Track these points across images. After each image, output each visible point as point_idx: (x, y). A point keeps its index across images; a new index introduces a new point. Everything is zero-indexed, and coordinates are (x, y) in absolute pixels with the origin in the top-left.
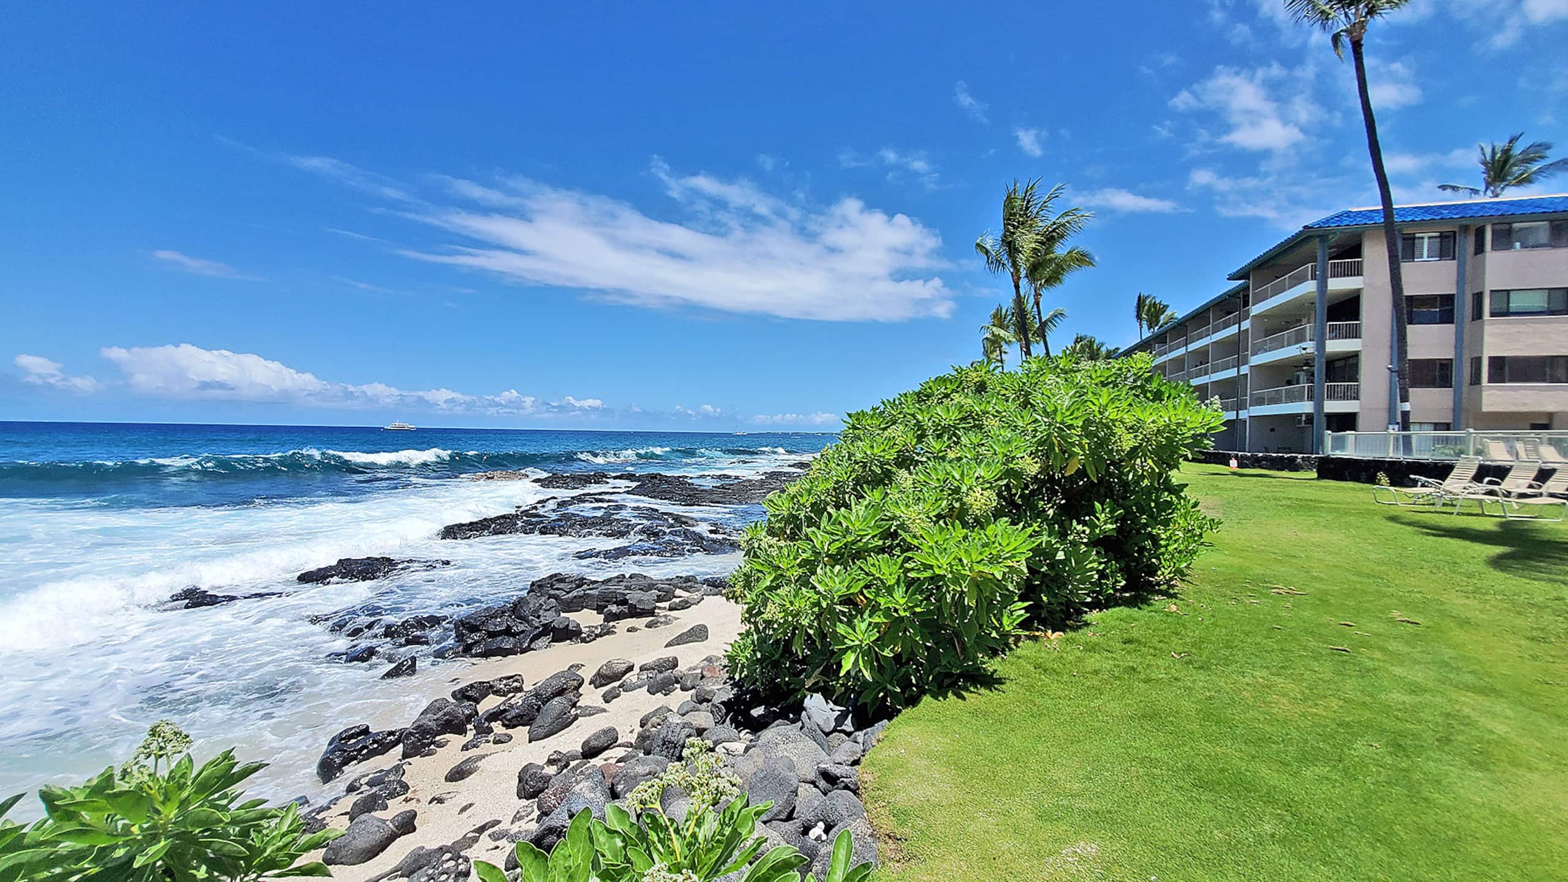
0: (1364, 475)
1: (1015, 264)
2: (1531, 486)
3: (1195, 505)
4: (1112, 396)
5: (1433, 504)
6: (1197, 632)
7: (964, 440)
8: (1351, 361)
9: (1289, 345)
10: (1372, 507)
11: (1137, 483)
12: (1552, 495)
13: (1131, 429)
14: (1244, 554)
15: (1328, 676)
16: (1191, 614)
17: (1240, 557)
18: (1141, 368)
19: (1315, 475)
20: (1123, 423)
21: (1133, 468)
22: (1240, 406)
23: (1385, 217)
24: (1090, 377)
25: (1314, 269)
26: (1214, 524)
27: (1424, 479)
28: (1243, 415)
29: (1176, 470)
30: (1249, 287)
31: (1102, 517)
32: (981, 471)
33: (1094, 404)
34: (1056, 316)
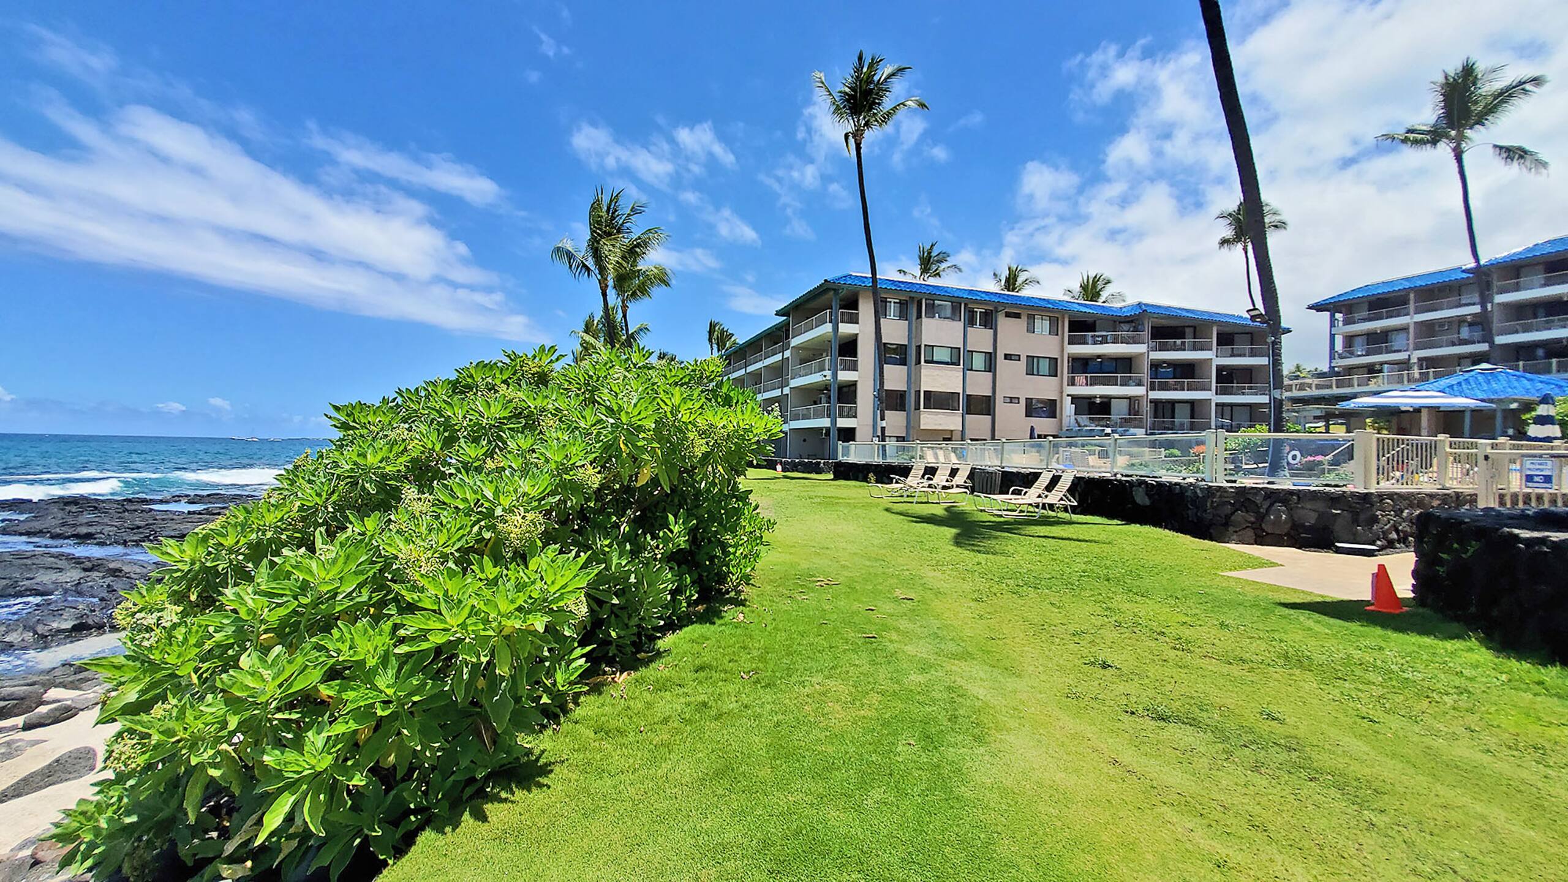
0: (861, 476)
1: (602, 270)
2: (947, 481)
3: (757, 507)
4: (685, 396)
5: (902, 496)
6: (762, 641)
7: (512, 444)
8: (853, 388)
9: (815, 373)
10: (870, 501)
11: (708, 491)
12: (958, 486)
13: (702, 434)
14: (793, 550)
15: (866, 668)
16: (756, 621)
17: (791, 554)
18: (713, 371)
19: (831, 476)
20: (695, 426)
21: (705, 476)
23: (873, 282)
24: (665, 376)
25: (830, 315)
26: (770, 524)
27: (897, 477)
29: (743, 477)
30: (790, 323)
31: (676, 529)
32: (525, 486)
33: (667, 405)
34: (641, 330)
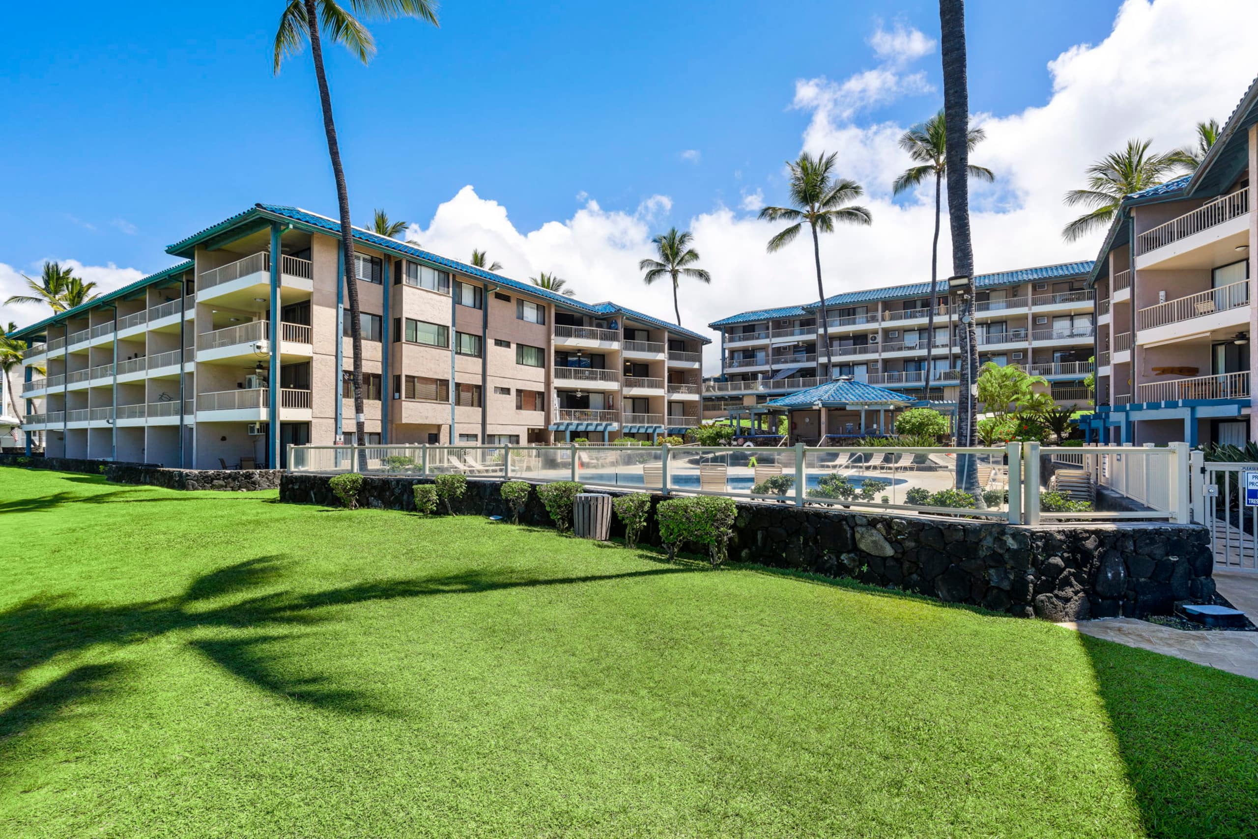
8: (304, 367)
9: (240, 342)
19: (278, 497)
22: (183, 410)
25: (267, 259)
28: (189, 420)
30: (193, 269)
